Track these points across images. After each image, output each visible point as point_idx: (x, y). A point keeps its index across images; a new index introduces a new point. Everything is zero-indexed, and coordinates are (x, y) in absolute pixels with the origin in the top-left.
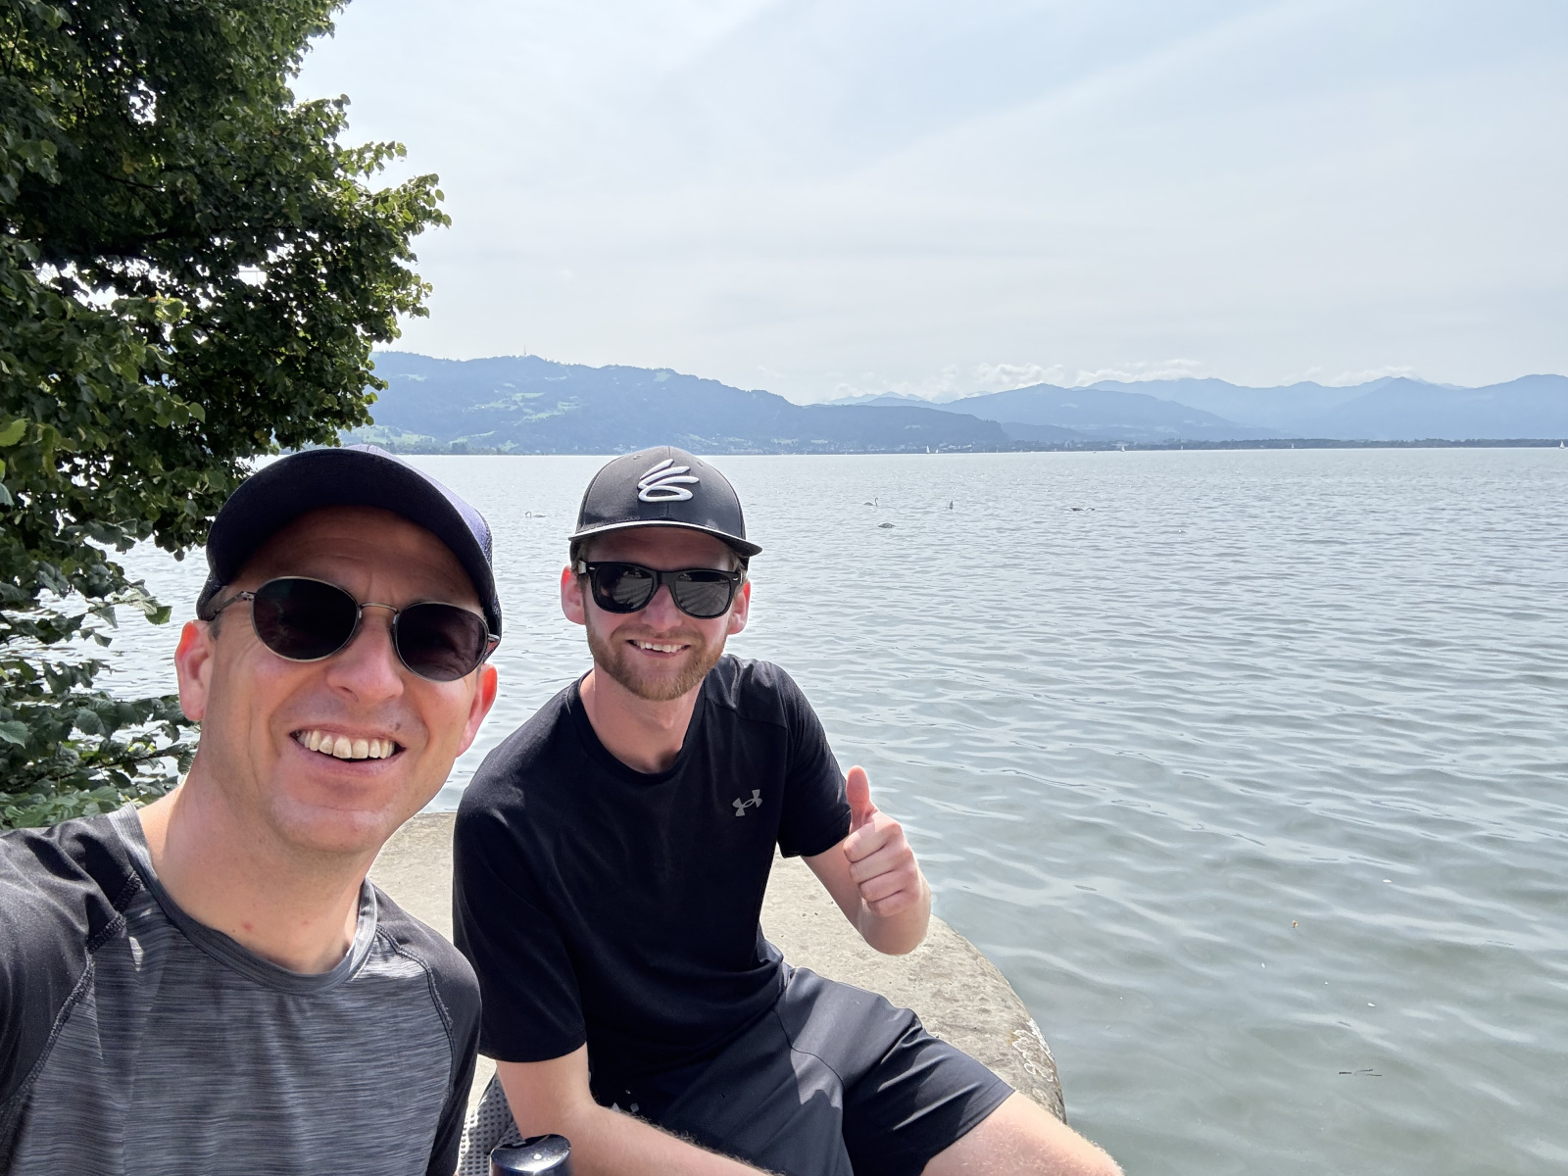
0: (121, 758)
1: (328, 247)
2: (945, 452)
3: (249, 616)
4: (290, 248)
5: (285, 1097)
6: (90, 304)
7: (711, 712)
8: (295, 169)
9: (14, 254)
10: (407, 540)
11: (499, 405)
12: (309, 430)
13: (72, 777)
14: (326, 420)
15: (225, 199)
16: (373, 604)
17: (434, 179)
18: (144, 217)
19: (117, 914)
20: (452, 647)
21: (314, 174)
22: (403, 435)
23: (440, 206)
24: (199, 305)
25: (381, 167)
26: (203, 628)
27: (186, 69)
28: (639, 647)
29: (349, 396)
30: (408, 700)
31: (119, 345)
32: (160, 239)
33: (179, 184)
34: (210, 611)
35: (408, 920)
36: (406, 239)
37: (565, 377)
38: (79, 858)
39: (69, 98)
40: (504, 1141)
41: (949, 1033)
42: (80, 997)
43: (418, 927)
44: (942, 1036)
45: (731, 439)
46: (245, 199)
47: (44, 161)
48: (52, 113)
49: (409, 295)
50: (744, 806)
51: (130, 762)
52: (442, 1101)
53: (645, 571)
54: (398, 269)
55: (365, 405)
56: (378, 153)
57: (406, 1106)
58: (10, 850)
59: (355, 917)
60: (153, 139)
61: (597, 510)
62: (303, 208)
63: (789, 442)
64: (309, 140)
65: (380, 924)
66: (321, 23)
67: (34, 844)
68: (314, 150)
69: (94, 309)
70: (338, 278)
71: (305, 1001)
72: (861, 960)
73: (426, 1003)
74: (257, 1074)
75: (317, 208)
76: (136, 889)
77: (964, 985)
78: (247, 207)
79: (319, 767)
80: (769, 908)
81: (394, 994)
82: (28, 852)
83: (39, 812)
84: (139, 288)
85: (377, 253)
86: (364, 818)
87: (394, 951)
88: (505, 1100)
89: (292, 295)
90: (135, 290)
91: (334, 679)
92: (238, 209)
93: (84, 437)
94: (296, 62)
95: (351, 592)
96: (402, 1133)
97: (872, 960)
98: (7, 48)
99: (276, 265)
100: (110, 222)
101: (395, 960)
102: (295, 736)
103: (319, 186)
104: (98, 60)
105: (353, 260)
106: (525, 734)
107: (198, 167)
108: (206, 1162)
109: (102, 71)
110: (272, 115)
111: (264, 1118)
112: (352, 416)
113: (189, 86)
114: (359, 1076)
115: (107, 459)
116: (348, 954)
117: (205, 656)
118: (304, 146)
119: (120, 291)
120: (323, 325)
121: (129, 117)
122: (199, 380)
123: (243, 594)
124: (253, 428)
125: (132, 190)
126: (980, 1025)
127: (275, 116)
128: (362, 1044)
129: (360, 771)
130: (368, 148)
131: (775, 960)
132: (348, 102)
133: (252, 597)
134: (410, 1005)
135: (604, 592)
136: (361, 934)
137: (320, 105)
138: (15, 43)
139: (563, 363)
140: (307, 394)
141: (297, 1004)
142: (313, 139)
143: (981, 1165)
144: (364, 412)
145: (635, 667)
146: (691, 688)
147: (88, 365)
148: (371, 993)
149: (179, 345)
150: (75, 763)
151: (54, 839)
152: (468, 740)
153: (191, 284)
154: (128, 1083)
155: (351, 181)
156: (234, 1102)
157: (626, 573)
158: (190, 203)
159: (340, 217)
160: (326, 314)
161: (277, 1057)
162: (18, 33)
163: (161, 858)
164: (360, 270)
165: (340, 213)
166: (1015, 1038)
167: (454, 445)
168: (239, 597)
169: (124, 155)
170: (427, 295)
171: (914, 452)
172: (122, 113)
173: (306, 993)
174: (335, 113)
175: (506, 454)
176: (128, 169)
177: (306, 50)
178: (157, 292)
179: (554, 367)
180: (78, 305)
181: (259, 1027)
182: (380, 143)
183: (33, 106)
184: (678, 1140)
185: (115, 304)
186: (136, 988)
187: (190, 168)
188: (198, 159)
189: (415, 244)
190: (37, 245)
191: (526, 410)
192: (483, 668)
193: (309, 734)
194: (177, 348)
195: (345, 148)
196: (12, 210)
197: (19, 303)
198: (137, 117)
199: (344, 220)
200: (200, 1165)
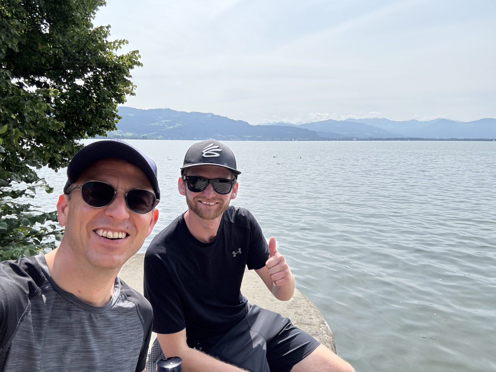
0: (37, 235)
1: (104, 73)
2: (299, 140)
3: (80, 193)
4: (92, 73)
5: (91, 345)
6: (28, 91)
7: (226, 223)
8: (93, 48)
9: (4, 75)
10: (130, 169)
11: (157, 124)
12: (97, 131)
13: (21, 241)
14: (103, 128)
15: (71, 57)
16: (119, 189)
17: (138, 52)
18: (45, 63)
19: (38, 288)
20: (144, 203)
21: (99, 49)
22: (127, 133)
23: (139, 60)
24: (63, 91)
25: (121, 48)
26: (66, 197)
27: (59, 16)
28: (202, 203)
29: (110, 121)
30: (130, 219)
31: (38, 104)
32: (50, 70)
33: (57, 52)
34: (68, 191)
35: (130, 289)
36: (128, 71)
37: (178, 115)
38: (26, 270)
39: (21, 26)
40: (160, 358)
41: (300, 325)
42: (26, 314)
43: (133, 291)
44: (298, 326)
45: (231, 136)
46: (78, 57)
47: (14, 45)
48: (16, 31)
49: (130, 89)
50: (236, 253)
51: (40, 237)
52: (141, 346)
53: (205, 179)
54: (126, 80)
55: (115, 123)
56: (120, 43)
57: (130, 348)
58: (4, 267)
59: (113, 288)
60: (48, 38)
61: (189, 159)
62: (96, 61)
63: (249, 137)
64: (98, 39)
65: (121, 290)
66: (102, 2)
67: (12, 266)
68: (99, 42)
69: (29, 92)
70: (107, 82)
71: (98, 315)
72: (272, 302)
73: (136, 315)
74: (82, 338)
75: (100, 61)
76: (44, 280)
77: (304, 310)
78: (78, 60)
79: (102, 241)
80: (243, 285)
81: (126, 313)
82: (10, 268)
83: (10, 252)
84: (43, 86)
85: (120, 75)
86: (117, 257)
87: (126, 299)
88: (160, 346)
89: (92, 88)
90: (42, 86)
91: (107, 213)
92: (75, 60)
93: (27, 133)
94: (94, 14)
95: (112, 186)
96: (129, 356)
97: (275, 302)
98: (2, 9)
99: (87, 79)
100: (34, 65)
101: (126, 302)
102: (95, 231)
103: (101, 53)
104: (31, 13)
105: (112, 77)
106: (167, 230)
107: (63, 47)
108: (66, 366)
109: (32, 17)
110: (86, 31)
111: (85, 352)
112: (110, 128)
113: (60, 22)
114: (115, 338)
115: (33, 140)
116: (111, 300)
117: (66, 206)
118: (96, 41)
119: (37, 87)
120: (102, 98)
121: (40, 31)
122: (63, 115)
123: (78, 186)
124: (79, 130)
125: (42, 55)
126: (309, 323)
127: (87, 31)
128: (116, 328)
129: (116, 242)
130: (116, 41)
131: (245, 302)
132: (110, 27)
133: (81, 187)
134: (131, 316)
135: (192, 186)
136: (115, 294)
137: (101, 28)
138: (5, 8)
139: (178, 111)
140: (97, 120)
141: (95, 316)
142: (99, 38)
143: (310, 367)
144: (114, 126)
145: (201, 209)
146: (219, 216)
147: (28, 110)
148: (119, 312)
149: (56, 104)
150: (22, 237)
151: (18, 264)
152: (149, 232)
153: (60, 84)
154: (41, 341)
155: (111, 52)
156: (75, 347)
157: (199, 180)
158: (60, 58)
159: (108, 63)
160: (103, 95)
161: (89, 333)
162: (6, 4)
163: (52, 270)
164: (114, 80)
165: (108, 62)
166: (320, 327)
167: (143, 136)
168: (77, 187)
169: (39, 43)
170: (135, 89)
171: (289, 140)
172: (39, 30)
173: (98, 312)
174: (106, 30)
175: (159, 139)
176: (40, 48)
177: (97, 11)
178: (50, 87)
179: (175, 112)
180: (24, 91)
181: (83, 323)
182: (120, 40)
183: (10, 28)
184: (214, 359)
185: (36, 91)
186: (44, 311)
187: (60, 48)
188: (63, 45)
189: (131, 72)
190: (11, 72)
191: (166, 126)
192: (154, 209)
193: (99, 231)
194: (56, 105)
195: (109, 41)
196: (3, 61)
197: (6, 90)
198: (43, 31)
199: (109, 64)
200: (64, 367)
